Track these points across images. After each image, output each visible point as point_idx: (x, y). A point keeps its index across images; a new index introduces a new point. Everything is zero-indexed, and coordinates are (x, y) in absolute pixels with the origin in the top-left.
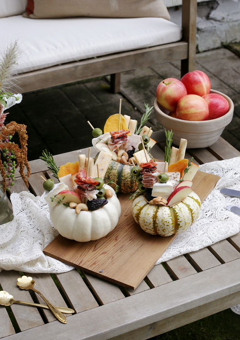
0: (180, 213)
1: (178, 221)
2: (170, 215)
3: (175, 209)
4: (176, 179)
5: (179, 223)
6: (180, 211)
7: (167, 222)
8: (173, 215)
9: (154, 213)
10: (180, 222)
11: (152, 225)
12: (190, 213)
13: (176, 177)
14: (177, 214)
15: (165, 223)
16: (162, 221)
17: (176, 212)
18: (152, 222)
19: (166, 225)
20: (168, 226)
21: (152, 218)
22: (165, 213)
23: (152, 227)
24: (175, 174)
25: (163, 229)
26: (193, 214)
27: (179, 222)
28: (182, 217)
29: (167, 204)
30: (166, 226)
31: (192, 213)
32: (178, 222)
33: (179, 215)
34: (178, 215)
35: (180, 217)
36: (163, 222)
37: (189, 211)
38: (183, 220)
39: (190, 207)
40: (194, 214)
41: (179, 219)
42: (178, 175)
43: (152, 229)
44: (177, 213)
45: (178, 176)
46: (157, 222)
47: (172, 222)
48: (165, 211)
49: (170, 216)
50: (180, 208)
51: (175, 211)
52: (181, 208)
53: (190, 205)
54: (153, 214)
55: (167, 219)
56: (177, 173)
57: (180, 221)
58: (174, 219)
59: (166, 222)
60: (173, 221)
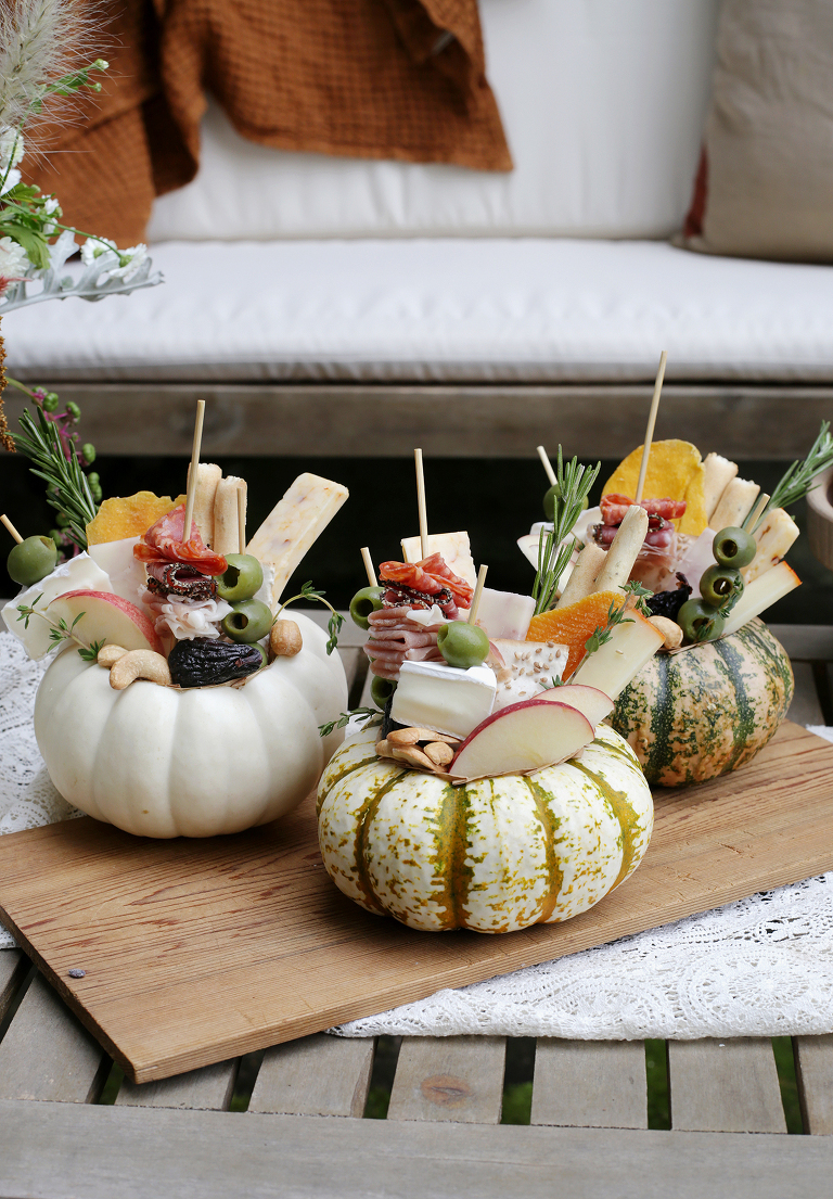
0: (488, 816)
1: (468, 851)
2: (432, 816)
3: (472, 797)
4: (542, 675)
5: (468, 863)
6: (488, 808)
7: (412, 842)
8: (449, 819)
9: (372, 797)
10: (477, 861)
11: (350, 849)
12: (543, 834)
13: (548, 664)
14: (471, 821)
15: (401, 848)
16: (391, 834)
17: (468, 810)
18: (353, 838)
19: (402, 857)
20: (412, 863)
21: (358, 813)
22: (417, 801)
23: (352, 861)
24: (546, 651)
25: (389, 877)
26: (557, 842)
27: (471, 857)
28: (491, 840)
29: (448, 767)
30: (406, 862)
31: (557, 835)
32: (465, 857)
33: (479, 827)
34: (473, 826)
35: (481, 834)
36: (392, 843)
37: (539, 823)
38: (493, 853)
39: (551, 806)
40: (564, 844)
41: (470, 845)
42: (557, 656)
43: (353, 869)
44: (472, 814)
45: (555, 662)
46: (372, 837)
47: (434, 852)
48: (419, 795)
49: (432, 820)
50: (496, 793)
51: (468, 804)
52: (498, 797)
53: (555, 794)
54: (367, 799)
55: (414, 831)
56: (557, 647)
57: (477, 855)
58: (447, 841)
59: (407, 843)
60: (440, 848)
